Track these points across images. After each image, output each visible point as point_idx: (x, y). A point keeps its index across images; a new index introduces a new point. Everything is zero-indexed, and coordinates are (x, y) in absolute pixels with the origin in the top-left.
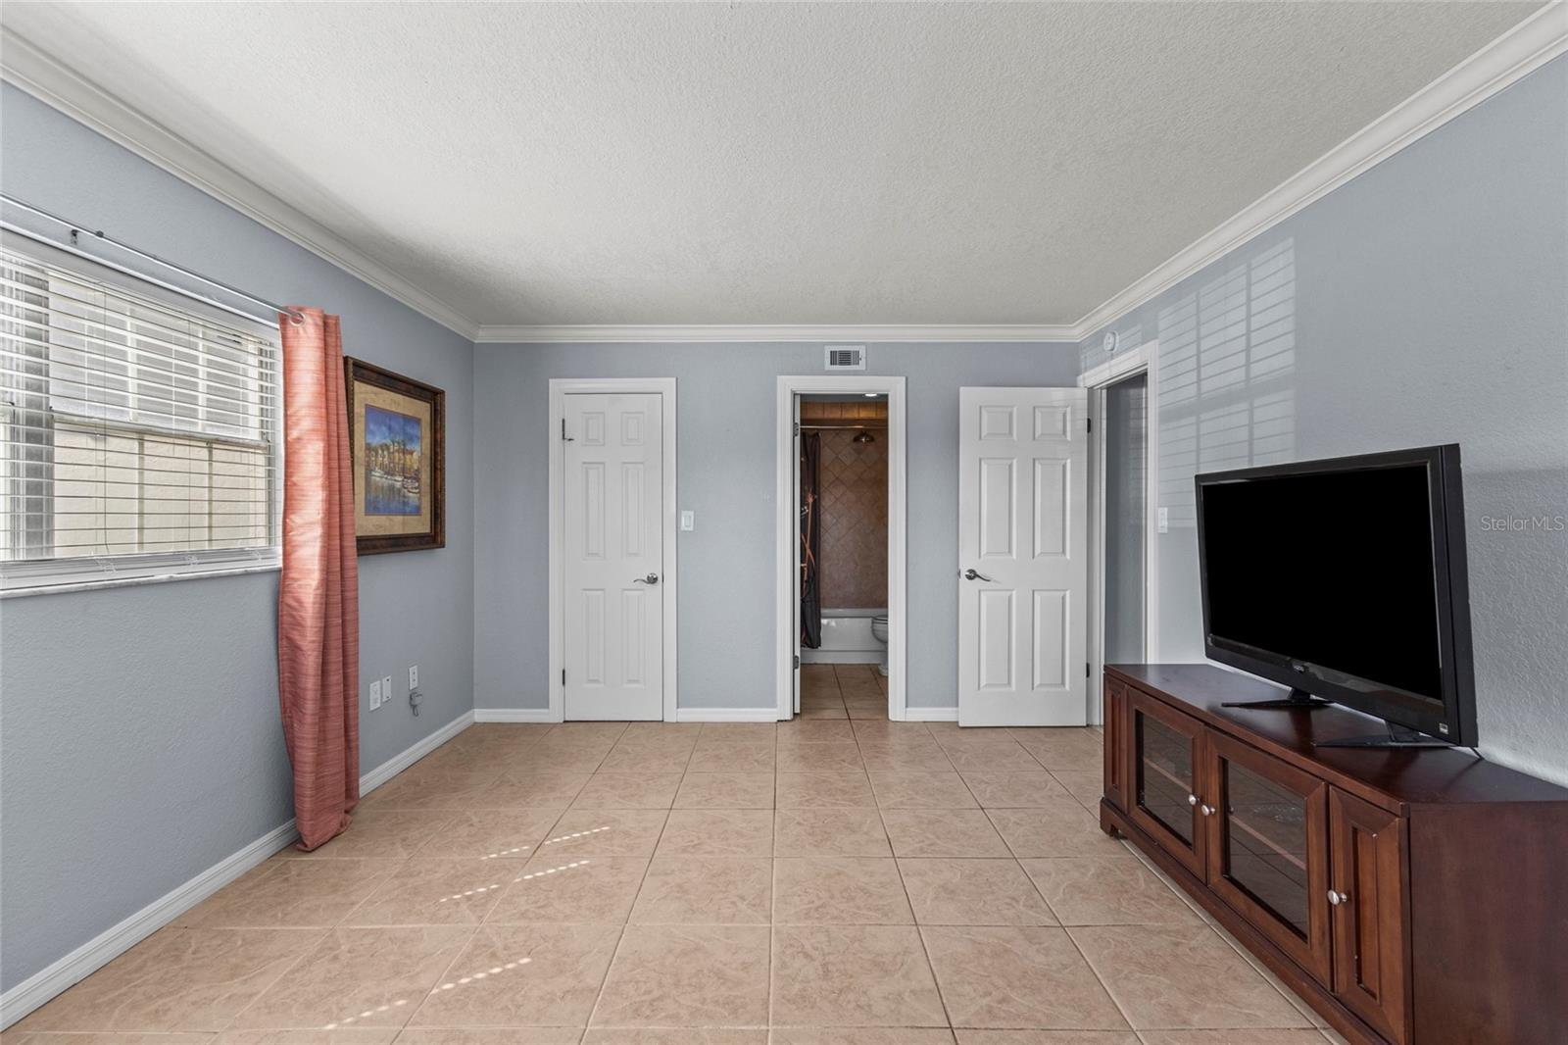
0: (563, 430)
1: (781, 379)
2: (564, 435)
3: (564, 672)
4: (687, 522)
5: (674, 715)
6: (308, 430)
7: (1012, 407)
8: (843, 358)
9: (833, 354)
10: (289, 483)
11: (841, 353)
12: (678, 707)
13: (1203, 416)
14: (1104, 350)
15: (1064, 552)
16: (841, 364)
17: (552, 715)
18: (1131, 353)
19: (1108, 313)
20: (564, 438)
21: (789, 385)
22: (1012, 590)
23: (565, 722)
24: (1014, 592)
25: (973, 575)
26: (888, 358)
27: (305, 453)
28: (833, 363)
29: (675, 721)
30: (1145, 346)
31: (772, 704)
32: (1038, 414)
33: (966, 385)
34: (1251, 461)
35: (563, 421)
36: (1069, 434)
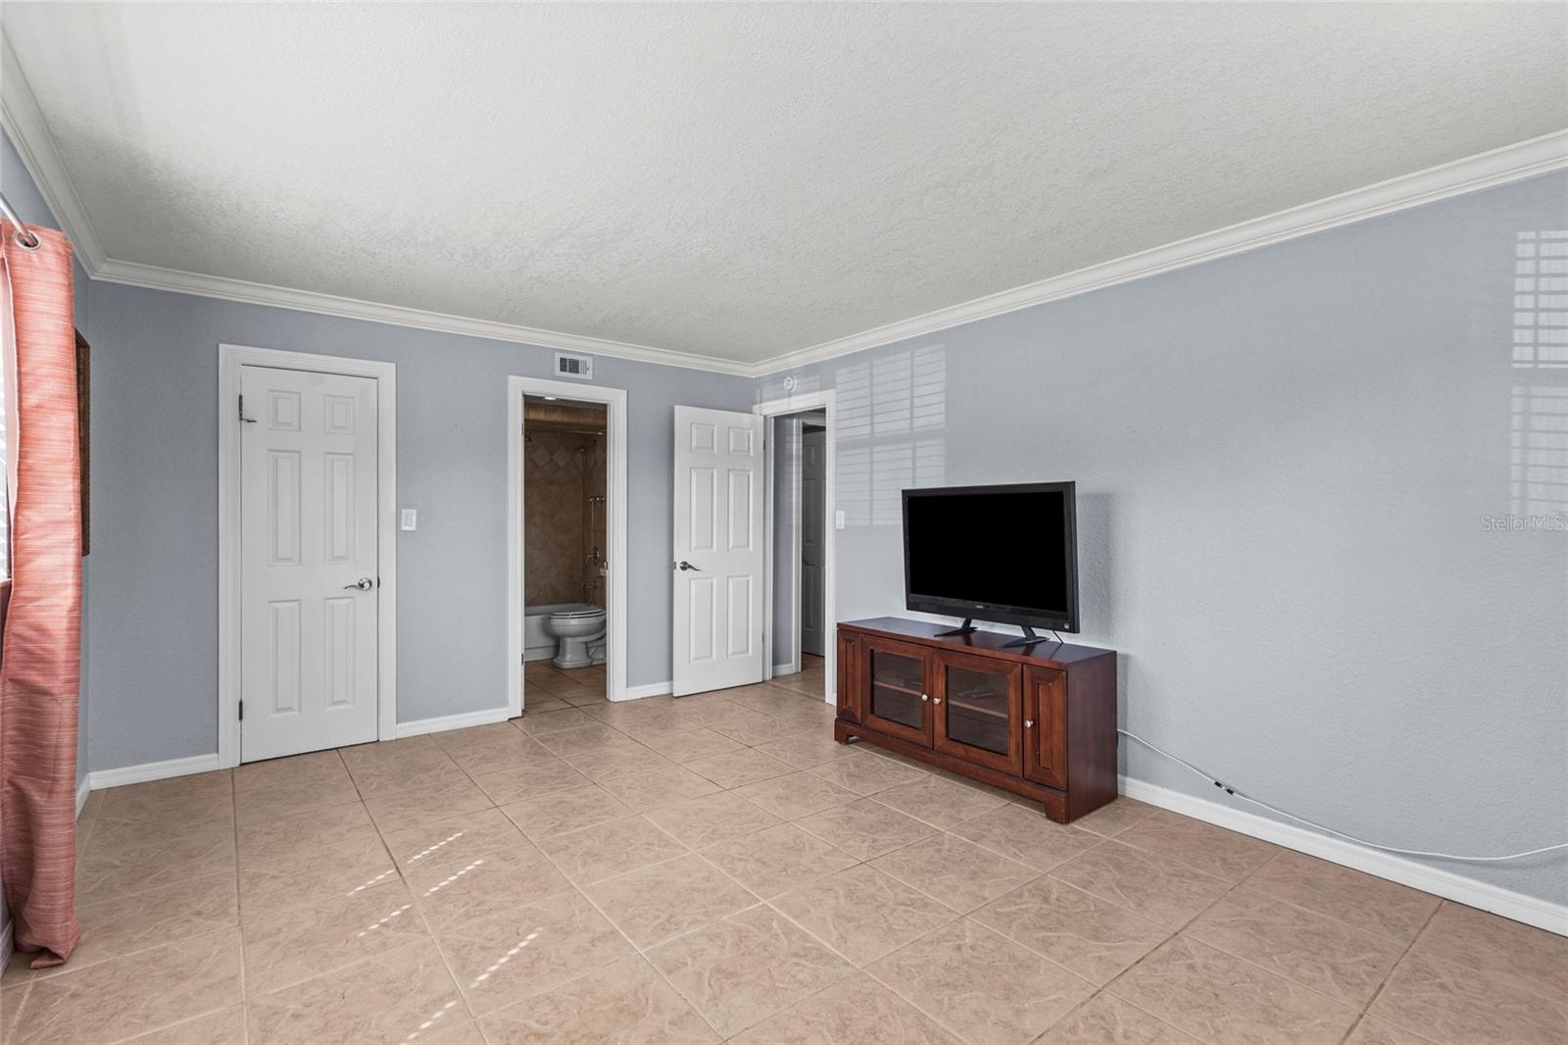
0: (240, 409)
1: (512, 379)
2: (241, 415)
3: (241, 704)
4: (410, 524)
5: (394, 730)
6: (53, 396)
7: (713, 425)
8: (570, 366)
9: (563, 360)
10: (23, 467)
11: (571, 361)
12: (397, 723)
13: (875, 449)
14: (783, 388)
15: (748, 545)
16: (570, 371)
17: (226, 758)
18: (812, 395)
19: (795, 359)
20: (241, 419)
21: (519, 386)
22: (713, 578)
23: (242, 764)
24: (715, 580)
25: (685, 566)
26: (612, 372)
27: (47, 427)
28: (563, 369)
29: (395, 738)
30: (823, 392)
31: (504, 703)
32: (732, 434)
33: (678, 404)
34: (914, 483)
35: (241, 397)
36: (751, 451)
